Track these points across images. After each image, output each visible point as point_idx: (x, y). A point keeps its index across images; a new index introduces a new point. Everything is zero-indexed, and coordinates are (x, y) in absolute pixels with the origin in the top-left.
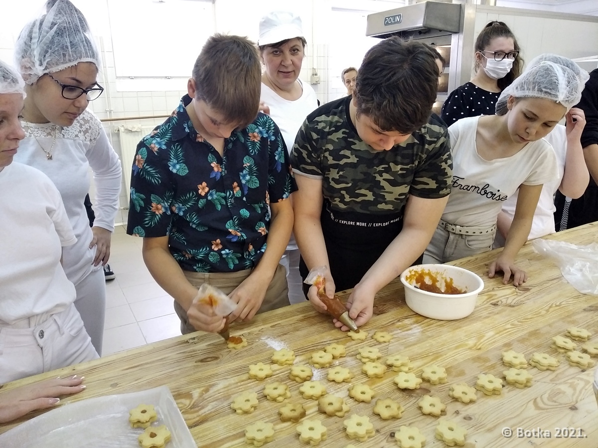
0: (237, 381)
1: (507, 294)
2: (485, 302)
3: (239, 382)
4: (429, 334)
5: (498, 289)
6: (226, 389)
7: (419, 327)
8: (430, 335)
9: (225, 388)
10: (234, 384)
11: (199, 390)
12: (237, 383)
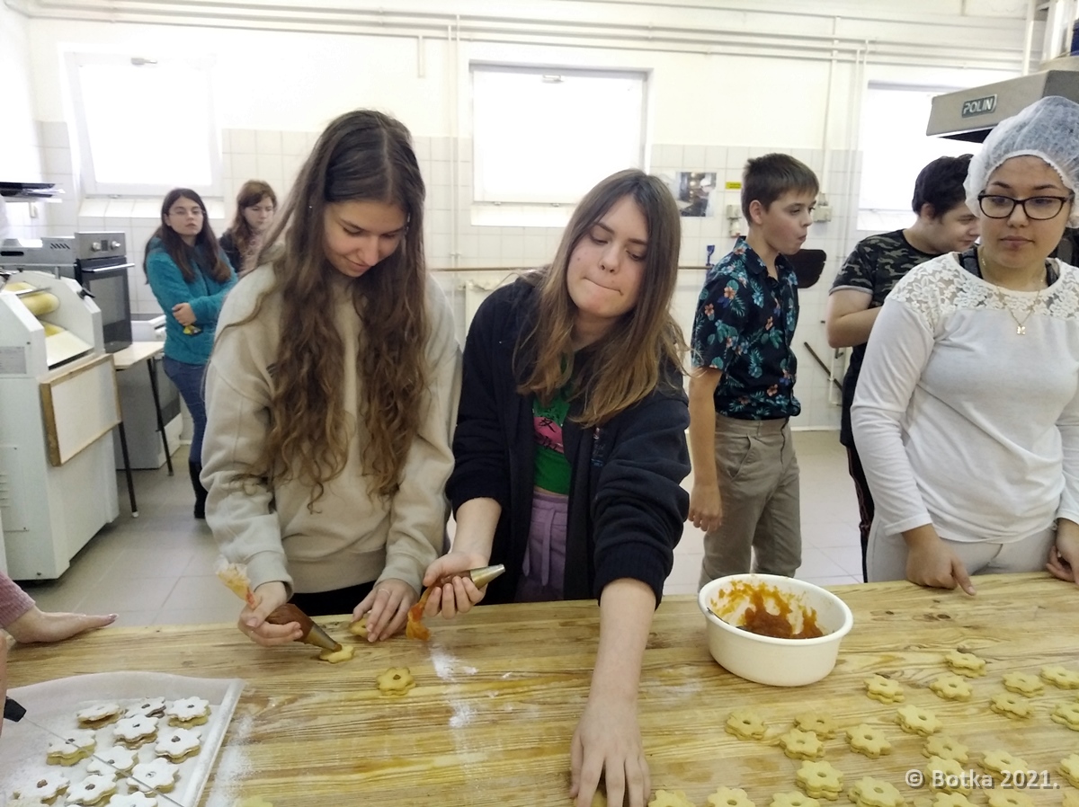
0: (343, 698)
1: (928, 662)
2: (868, 668)
3: (344, 701)
4: (707, 699)
5: (918, 649)
6: (320, 706)
7: (698, 685)
8: (707, 701)
9: (318, 704)
10: (337, 701)
11: (282, 698)
12: (341, 701)
